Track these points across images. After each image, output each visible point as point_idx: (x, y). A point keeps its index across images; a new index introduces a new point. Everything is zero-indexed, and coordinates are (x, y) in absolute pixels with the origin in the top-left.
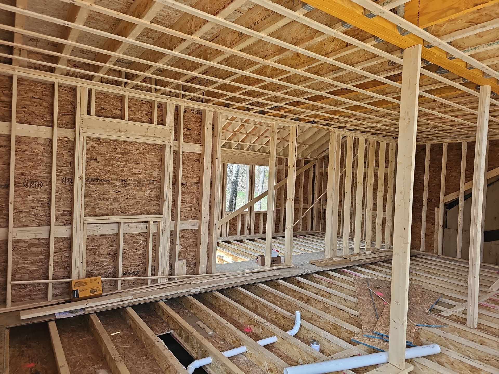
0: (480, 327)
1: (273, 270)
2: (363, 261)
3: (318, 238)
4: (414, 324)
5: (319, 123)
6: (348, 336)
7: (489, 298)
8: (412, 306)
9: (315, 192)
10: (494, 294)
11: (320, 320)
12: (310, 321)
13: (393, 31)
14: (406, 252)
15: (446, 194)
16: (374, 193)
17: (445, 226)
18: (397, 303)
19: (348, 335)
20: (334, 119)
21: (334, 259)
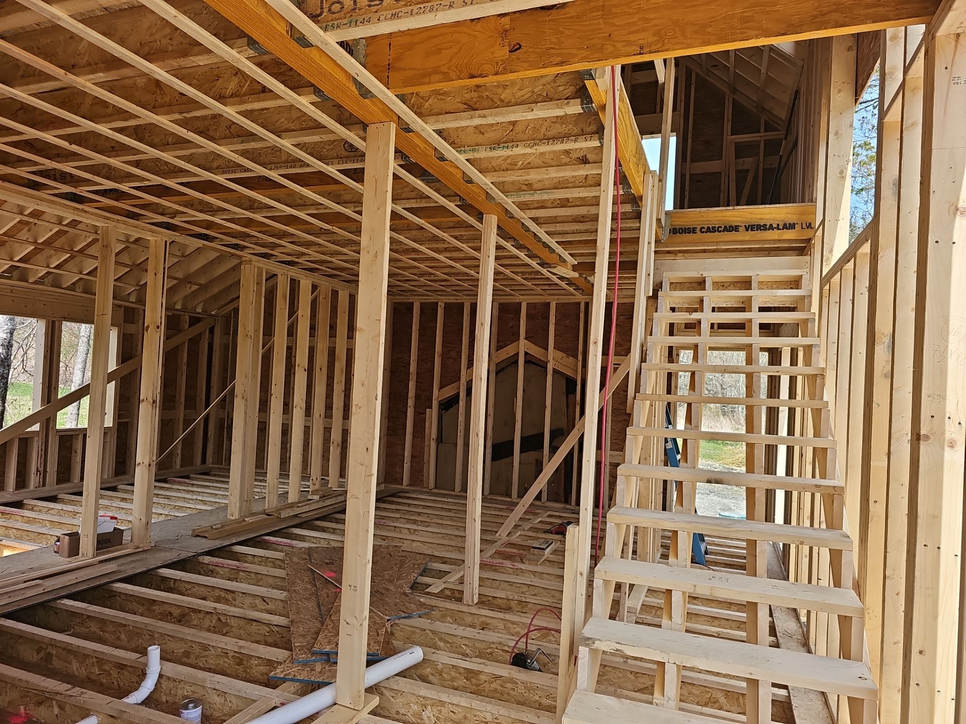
0: (484, 601)
1: (101, 562)
2: (304, 515)
3: (217, 479)
4: (384, 618)
5: (218, 241)
6: (265, 671)
7: (496, 550)
8: (384, 585)
9: (212, 384)
10: (502, 543)
11: (207, 653)
12: (185, 660)
13: (347, 85)
14: (368, 492)
15: (441, 387)
16: (328, 385)
17: (440, 440)
18: (352, 587)
19: (262, 669)
20: (249, 236)
21: (247, 519)
